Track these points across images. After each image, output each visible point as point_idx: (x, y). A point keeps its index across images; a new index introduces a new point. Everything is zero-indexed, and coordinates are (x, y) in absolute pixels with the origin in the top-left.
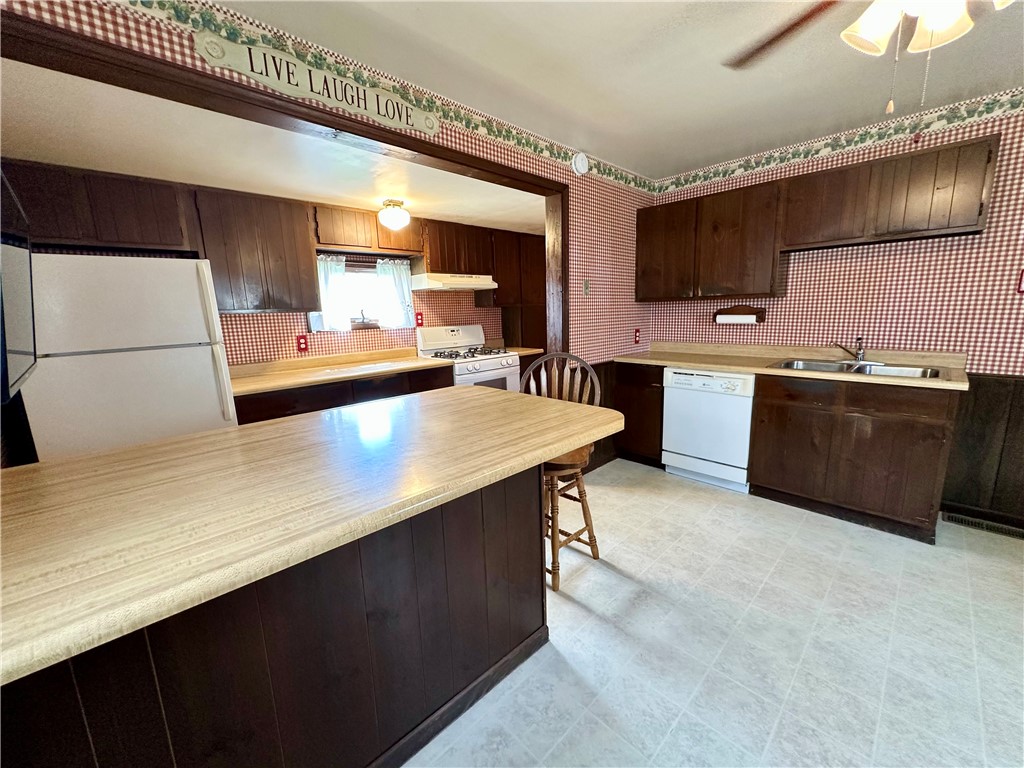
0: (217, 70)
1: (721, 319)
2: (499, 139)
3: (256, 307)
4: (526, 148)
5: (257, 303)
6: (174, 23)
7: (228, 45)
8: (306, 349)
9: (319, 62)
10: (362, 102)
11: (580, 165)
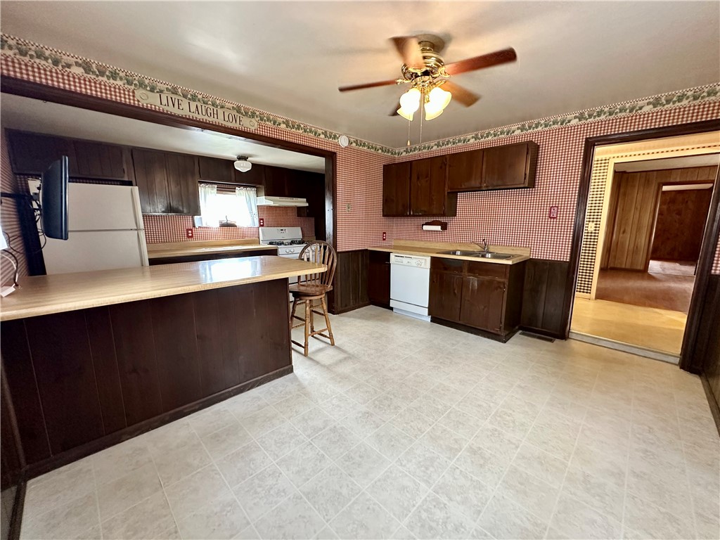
0: (145, 105)
1: (425, 228)
2: (293, 130)
3: (163, 212)
4: (309, 134)
5: (163, 210)
6: (126, 86)
7: (150, 94)
8: (192, 236)
9: (194, 98)
10: (215, 116)
11: (343, 142)
